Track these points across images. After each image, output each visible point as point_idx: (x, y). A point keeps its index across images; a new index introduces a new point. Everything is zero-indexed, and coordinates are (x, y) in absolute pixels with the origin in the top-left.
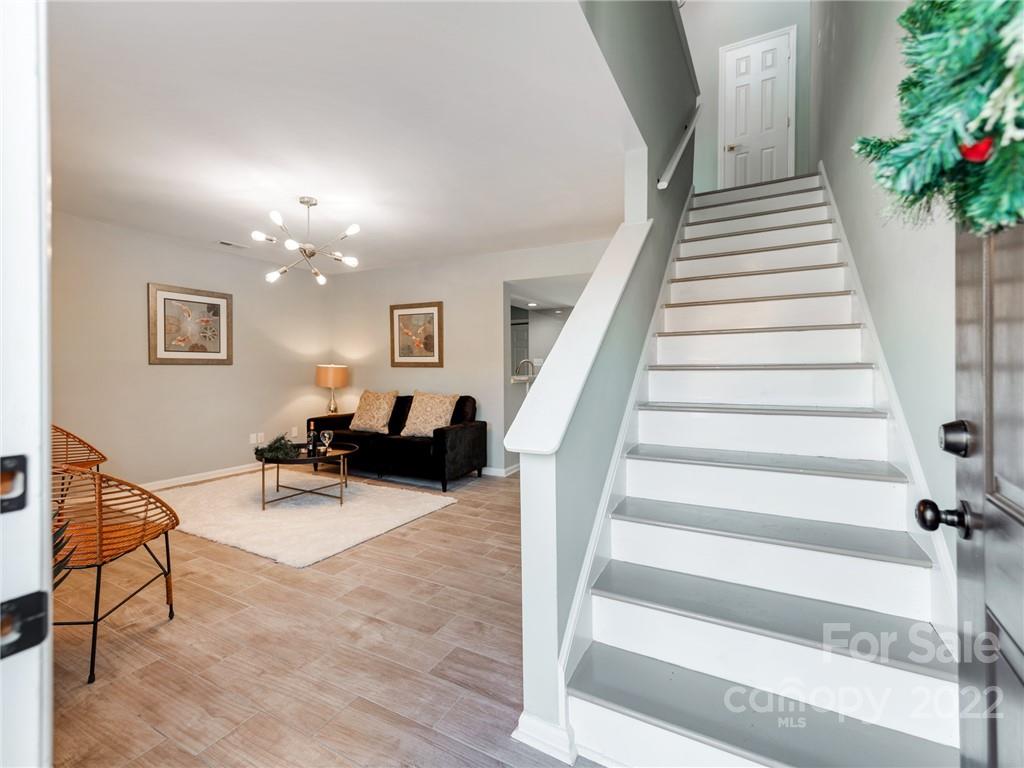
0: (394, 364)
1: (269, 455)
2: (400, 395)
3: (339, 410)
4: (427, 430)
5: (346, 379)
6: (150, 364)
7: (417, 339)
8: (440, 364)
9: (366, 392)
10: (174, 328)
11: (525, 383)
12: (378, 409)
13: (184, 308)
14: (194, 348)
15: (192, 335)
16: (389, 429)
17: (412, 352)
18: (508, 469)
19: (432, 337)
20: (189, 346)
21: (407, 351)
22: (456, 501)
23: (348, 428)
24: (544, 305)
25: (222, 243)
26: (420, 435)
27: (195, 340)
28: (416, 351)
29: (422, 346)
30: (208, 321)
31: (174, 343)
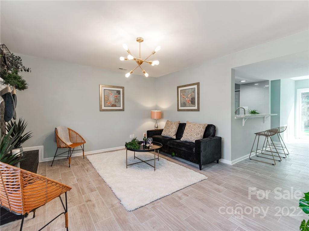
0: (179, 110)
1: (129, 146)
2: (180, 123)
3: (158, 127)
4: (192, 140)
5: (161, 116)
6: (100, 111)
7: (188, 99)
8: (198, 110)
9: (168, 121)
10: (107, 99)
11: (242, 119)
12: (172, 128)
13: (110, 92)
14: (113, 106)
15: (112, 101)
16: (176, 137)
17: (186, 105)
18: (233, 161)
19: (194, 98)
20: (111, 105)
21: (184, 105)
22: (207, 178)
23: (161, 135)
24: (250, 81)
25: (120, 69)
26: (189, 141)
27: (113, 103)
28: (187, 104)
29: (190, 102)
30: (117, 96)
31: (107, 104)
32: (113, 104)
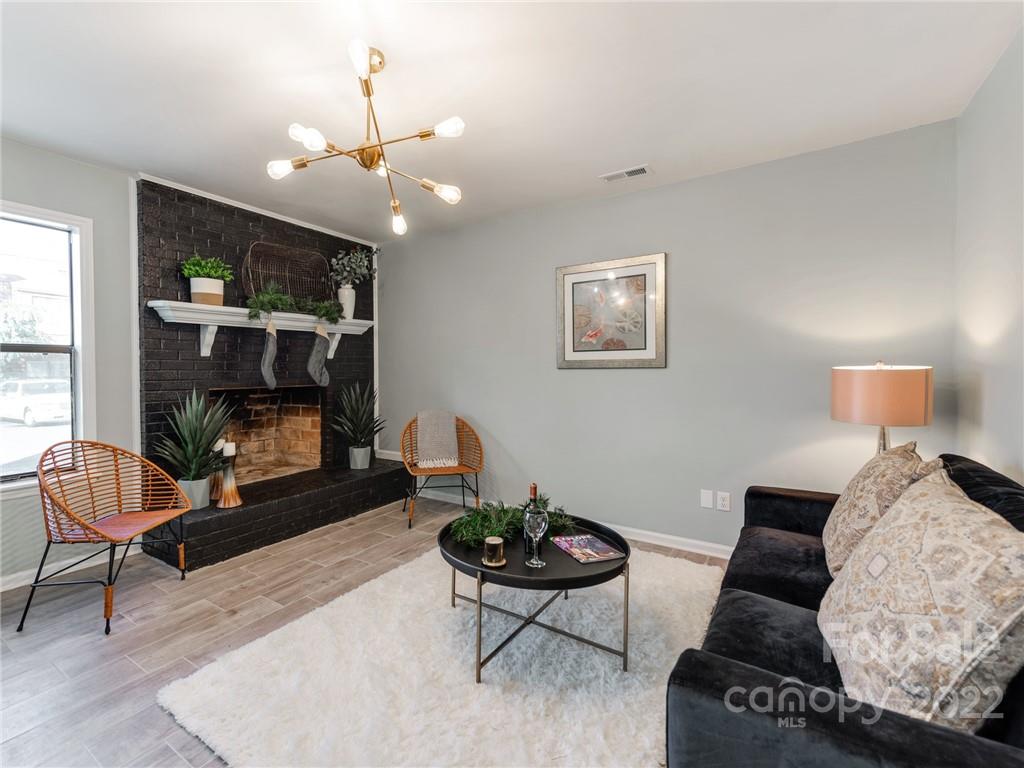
6: (559, 368)
10: (583, 321)
14: (610, 345)
15: (606, 328)
20: (602, 342)
27: (610, 333)
31: (583, 340)
32: (608, 336)
